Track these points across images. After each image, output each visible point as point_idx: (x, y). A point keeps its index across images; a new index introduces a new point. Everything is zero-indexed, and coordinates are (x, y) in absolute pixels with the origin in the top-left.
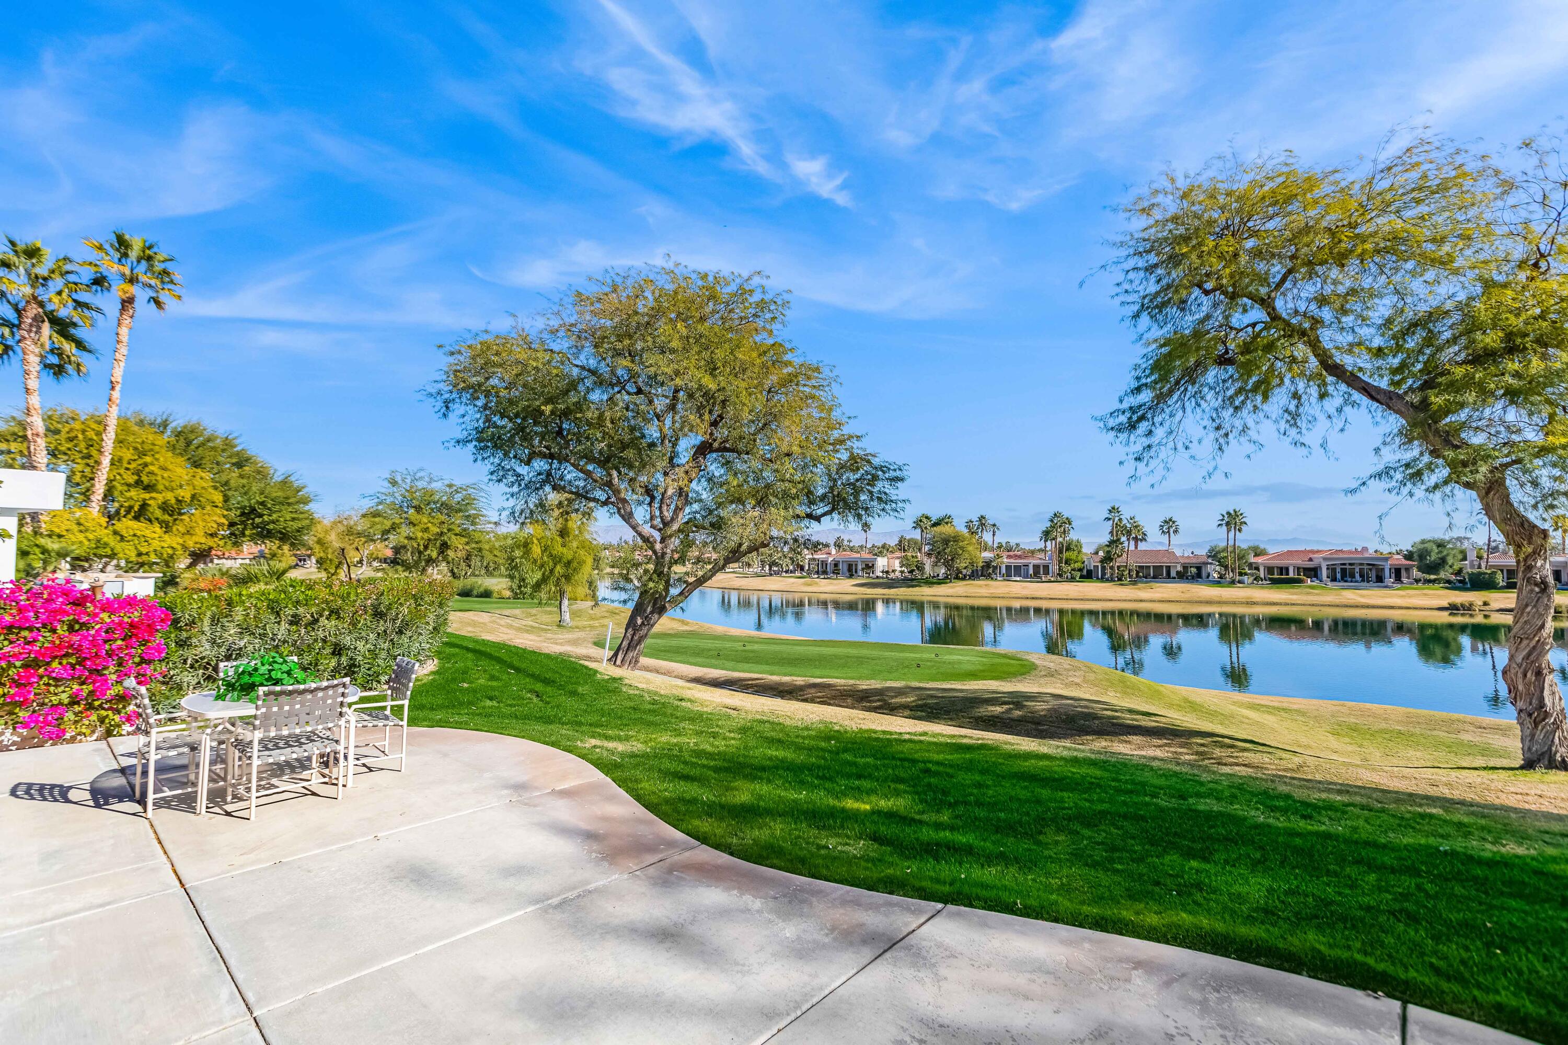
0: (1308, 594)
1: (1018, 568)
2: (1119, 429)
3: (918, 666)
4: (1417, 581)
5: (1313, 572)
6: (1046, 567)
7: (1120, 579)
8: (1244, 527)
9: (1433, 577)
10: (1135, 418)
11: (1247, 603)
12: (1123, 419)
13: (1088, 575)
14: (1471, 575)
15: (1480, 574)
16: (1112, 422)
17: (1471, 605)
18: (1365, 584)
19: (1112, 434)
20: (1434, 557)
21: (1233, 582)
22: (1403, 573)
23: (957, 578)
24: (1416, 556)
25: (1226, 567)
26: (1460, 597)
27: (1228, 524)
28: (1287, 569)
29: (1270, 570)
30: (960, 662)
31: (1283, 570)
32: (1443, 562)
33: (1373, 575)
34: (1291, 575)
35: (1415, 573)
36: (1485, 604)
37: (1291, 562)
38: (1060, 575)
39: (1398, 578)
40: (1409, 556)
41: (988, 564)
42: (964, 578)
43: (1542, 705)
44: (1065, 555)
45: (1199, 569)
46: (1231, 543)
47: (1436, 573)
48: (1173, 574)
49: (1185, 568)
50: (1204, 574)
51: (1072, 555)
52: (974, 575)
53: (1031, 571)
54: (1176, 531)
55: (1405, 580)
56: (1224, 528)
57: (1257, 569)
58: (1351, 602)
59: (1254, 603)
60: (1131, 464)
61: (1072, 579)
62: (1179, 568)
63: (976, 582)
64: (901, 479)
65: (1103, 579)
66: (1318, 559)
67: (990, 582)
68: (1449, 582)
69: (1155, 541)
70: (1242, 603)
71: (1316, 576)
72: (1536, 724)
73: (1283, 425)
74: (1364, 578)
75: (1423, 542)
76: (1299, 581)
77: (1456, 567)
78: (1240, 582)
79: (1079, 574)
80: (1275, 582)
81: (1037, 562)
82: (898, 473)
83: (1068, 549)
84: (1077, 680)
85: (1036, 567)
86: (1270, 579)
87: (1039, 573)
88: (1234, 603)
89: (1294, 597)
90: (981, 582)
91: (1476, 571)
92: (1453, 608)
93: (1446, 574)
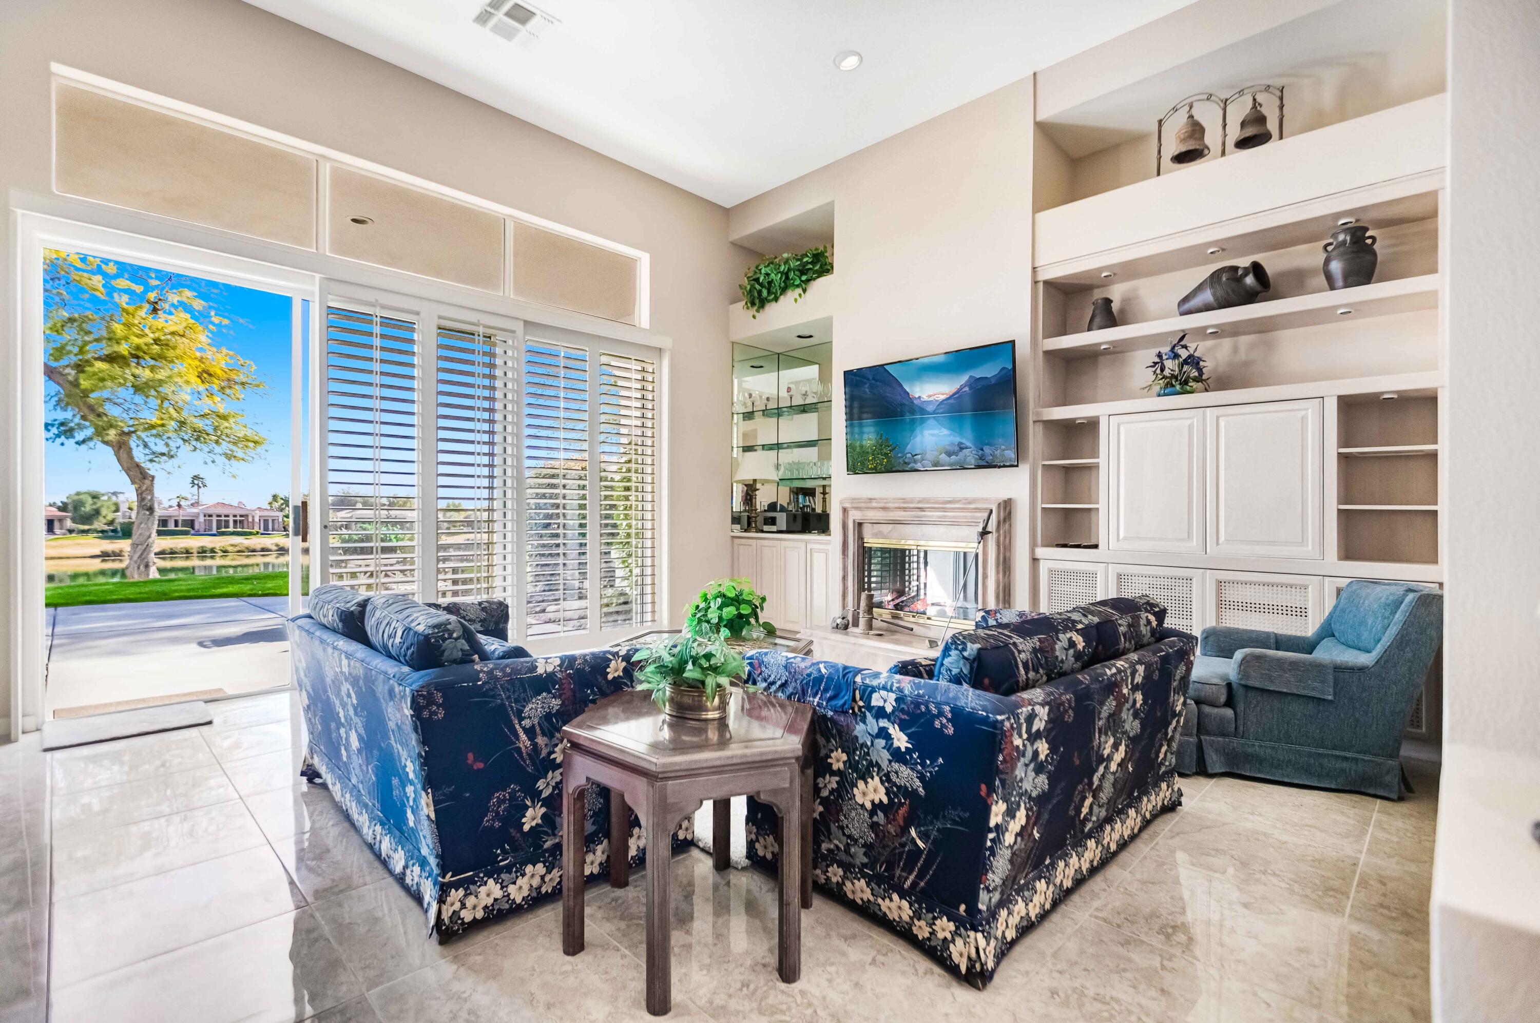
4: (71, 531)
9: (86, 527)
14: (122, 524)
17: (121, 551)
20: (88, 508)
22: (56, 524)
24: (70, 507)
26: (112, 545)
32: (97, 512)
35: (69, 524)
39: (50, 530)
40: (63, 508)
47: (91, 524)
55: (57, 531)
68: (103, 532)
75: (78, 494)
77: (110, 517)
91: (127, 520)
92: (105, 556)
93: (99, 524)
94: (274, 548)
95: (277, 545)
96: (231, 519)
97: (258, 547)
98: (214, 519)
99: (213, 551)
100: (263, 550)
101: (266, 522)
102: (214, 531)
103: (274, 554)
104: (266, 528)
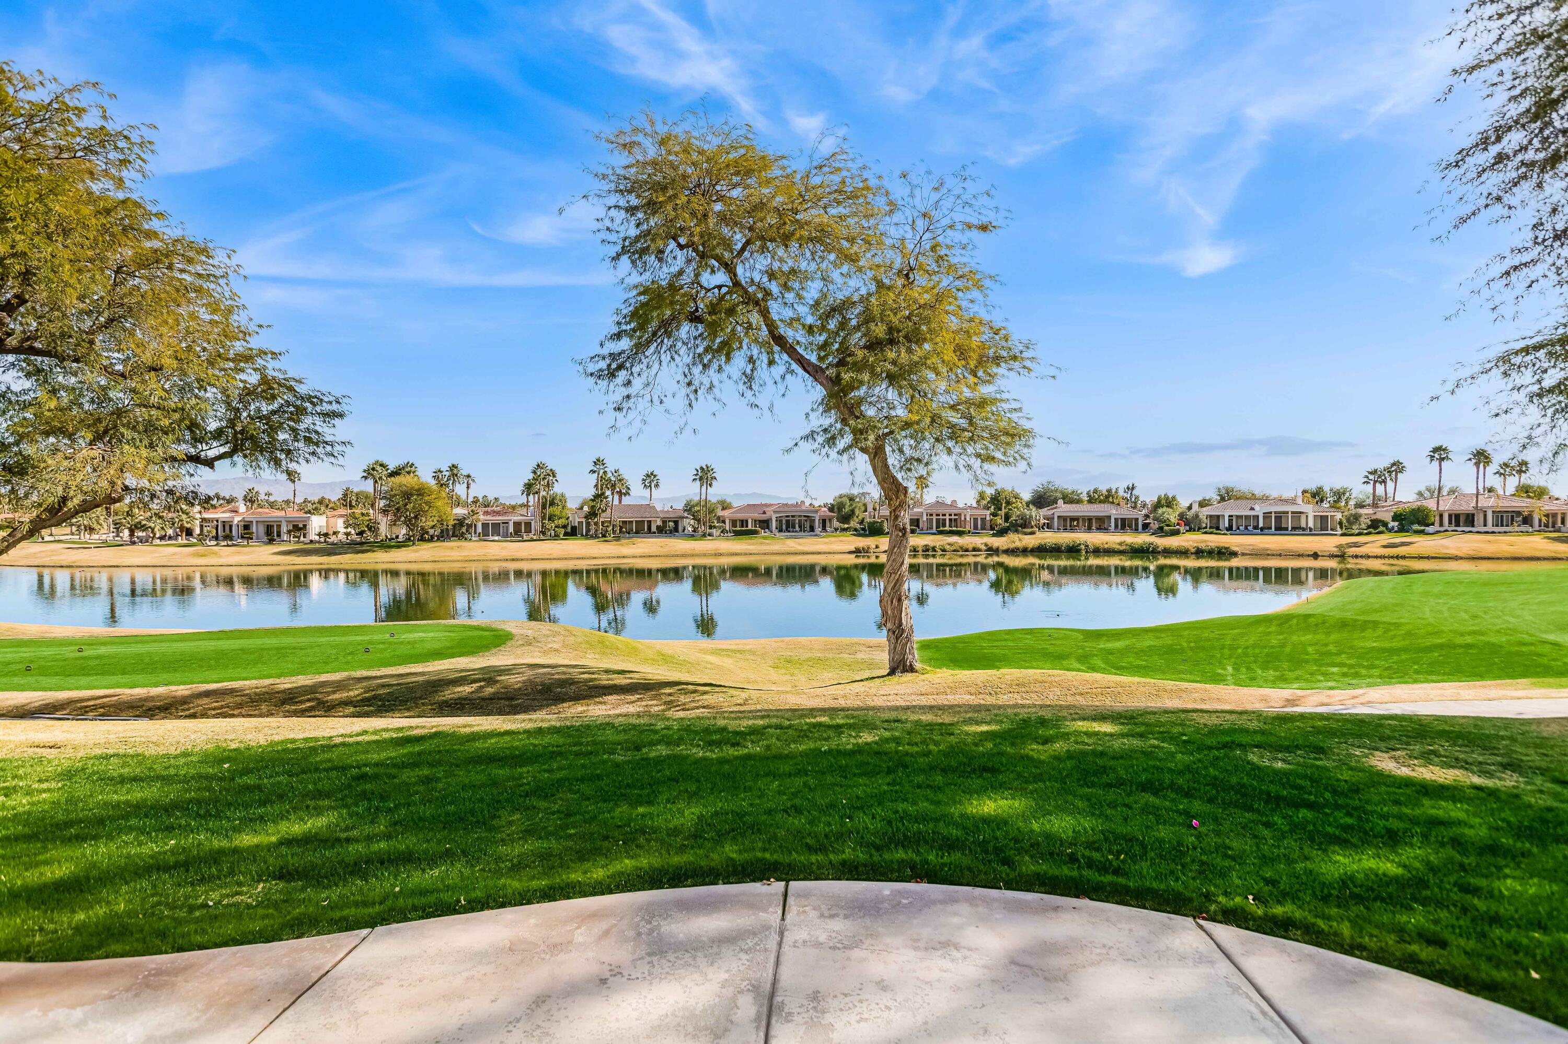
0: (762, 543)
1: (496, 526)
2: (599, 375)
3: (367, 651)
4: (836, 530)
5: (765, 524)
6: (528, 525)
7: (604, 536)
8: (714, 483)
9: (846, 526)
10: (614, 366)
11: (716, 555)
12: (603, 365)
13: (573, 532)
14: (869, 523)
15: (875, 522)
16: (592, 367)
17: (868, 548)
18: (802, 534)
19: (592, 380)
20: (847, 509)
21: (704, 535)
22: (828, 524)
23: (422, 539)
24: (836, 509)
25: (699, 521)
26: (862, 542)
27: (701, 479)
28: (747, 522)
29: (734, 523)
30: (422, 641)
31: (744, 522)
32: (852, 513)
33: (807, 525)
34: (750, 527)
35: (836, 524)
36: (877, 547)
37: (751, 516)
38: (543, 533)
39: (824, 528)
40: (831, 509)
41: (460, 522)
42: (431, 539)
43: (901, 624)
44: (548, 511)
45: (676, 523)
46: (703, 497)
47: (848, 523)
48: (654, 529)
49: (664, 522)
50: (680, 529)
51: (556, 510)
52: (444, 536)
53: (511, 529)
54: (657, 486)
55: (828, 529)
56: (698, 482)
57: (724, 522)
58: (792, 550)
59: (721, 555)
60: (611, 414)
61: (556, 537)
62: (659, 523)
63: (446, 544)
64: (341, 415)
65: (587, 536)
66: (770, 512)
67: (463, 543)
68: (856, 530)
69: (638, 494)
70: (711, 555)
71: (768, 527)
72: (897, 639)
73: (742, 387)
74: (802, 529)
75: (841, 497)
76: (754, 532)
77: (860, 517)
78: (710, 535)
79: (563, 531)
80: (737, 534)
81: (517, 518)
82: (335, 407)
83: (552, 504)
84: (556, 646)
85: (517, 525)
86: (734, 532)
87: (520, 531)
88: (705, 555)
89: (752, 547)
90: (453, 544)
91: (872, 520)
92: (857, 552)
93: (854, 523)
94: (984, 548)
95: (986, 545)
96: (947, 517)
97: (970, 547)
98: (934, 518)
99: (934, 549)
100: (974, 549)
101: (976, 520)
102: (934, 530)
103: (984, 554)
104: (976, 527)
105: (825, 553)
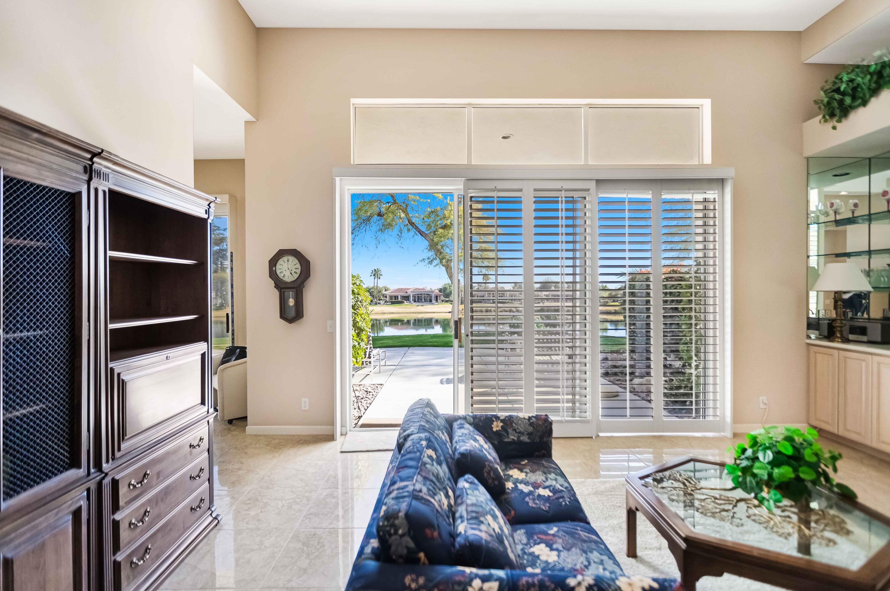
0: (405, 308)
4: (443, 301)
8: (381, 276)
9: (447, 299)
11: (382, 313)
18: (425, 303)
20: (448, 291)
21: (376, 304)
22: (438, 298)
24: (442, 291)
25: (373, 296)
27: (374, 275)
28: (398, 297)
29: (391, 297)
31: (396, 297)
32: (450, 293)
33: (428, 299)
34: (399, 300)
35: (442, 298)
37: (399, 294)
39: (437, 300)
40: (440, 290)
46: (376, 285)
55: (439, 301)
56: (373, 277)
57: (386, 297)
58: (421, 311)
59: (385, 313)
66: (409, 292)
70: (380, 313)
71: (408, 300)
74: (426, 301)
75: (445, 285)
76: (401, 302)
78: (379, 304)
80: (393, 303)
86: (391, 302)
88: (377, 314)
89: (400, 310)
105: (437, 313)
